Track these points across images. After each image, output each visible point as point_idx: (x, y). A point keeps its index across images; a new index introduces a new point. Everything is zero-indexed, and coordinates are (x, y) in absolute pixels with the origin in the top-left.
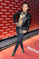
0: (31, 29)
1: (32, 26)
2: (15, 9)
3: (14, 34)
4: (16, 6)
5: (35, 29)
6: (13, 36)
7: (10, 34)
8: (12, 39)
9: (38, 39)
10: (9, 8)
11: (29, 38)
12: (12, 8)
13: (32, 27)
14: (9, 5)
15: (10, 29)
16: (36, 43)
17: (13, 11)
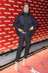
0: (36, 39)
1: (38, 35)
2: (13, 10)
3: (11, 47)
4: (14, 6)
5: (41, 40)
6: (9, 50)
7: (4, 48)
8: (7, 55)
9: (47, 57)
10: (5, 9)
11: (33, 55)
12: (10, 9)
13: (36, 36)
14: (5, 4)
15: (5, 41)
16: (44, 63)
17: (10, 13)
